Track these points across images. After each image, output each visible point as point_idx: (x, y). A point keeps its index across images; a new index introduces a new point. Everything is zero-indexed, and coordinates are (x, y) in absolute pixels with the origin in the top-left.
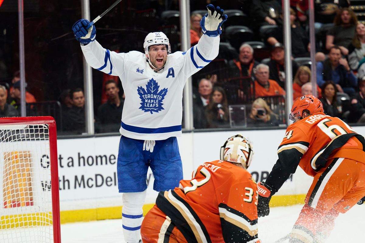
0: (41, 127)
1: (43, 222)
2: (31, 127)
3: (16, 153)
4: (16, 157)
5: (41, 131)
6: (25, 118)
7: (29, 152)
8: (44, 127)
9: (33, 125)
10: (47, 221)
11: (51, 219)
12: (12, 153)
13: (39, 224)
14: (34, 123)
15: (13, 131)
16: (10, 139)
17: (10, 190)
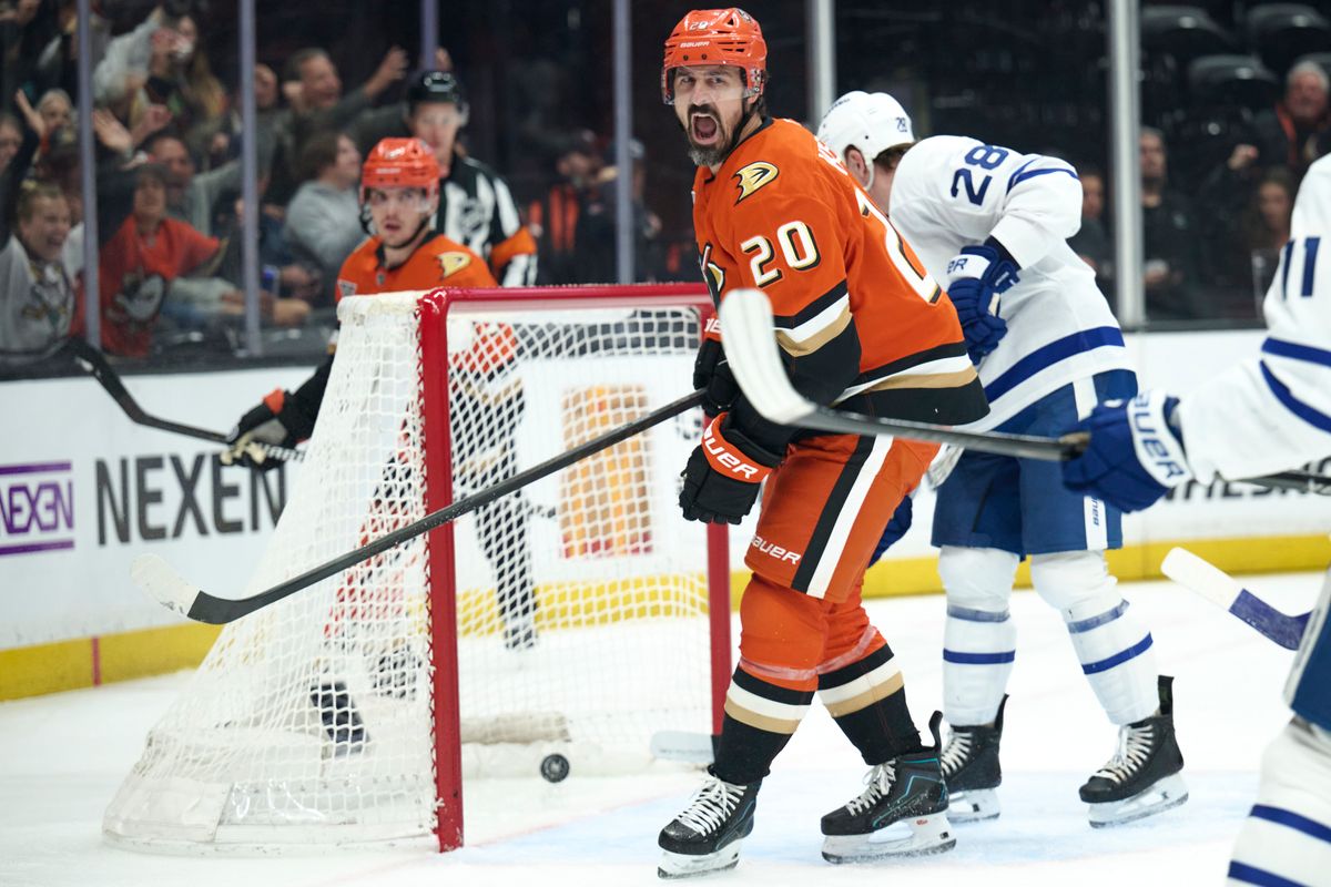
0: (676, 314)
1: (681, 605)
2: (646, 315)
3: (600, 392)
4: (602, 406)
5: (679, 327)
6: (631, 287)
7: (639, 390)
8: (688, 317)
9: (654, 310)
10: (693, 603)
11: (703, 599)
12: (588, 395)
13: (668, 611)
14: (654, 305)
15: (593, 330)
16: (583, 351)
17: (584, 510)
